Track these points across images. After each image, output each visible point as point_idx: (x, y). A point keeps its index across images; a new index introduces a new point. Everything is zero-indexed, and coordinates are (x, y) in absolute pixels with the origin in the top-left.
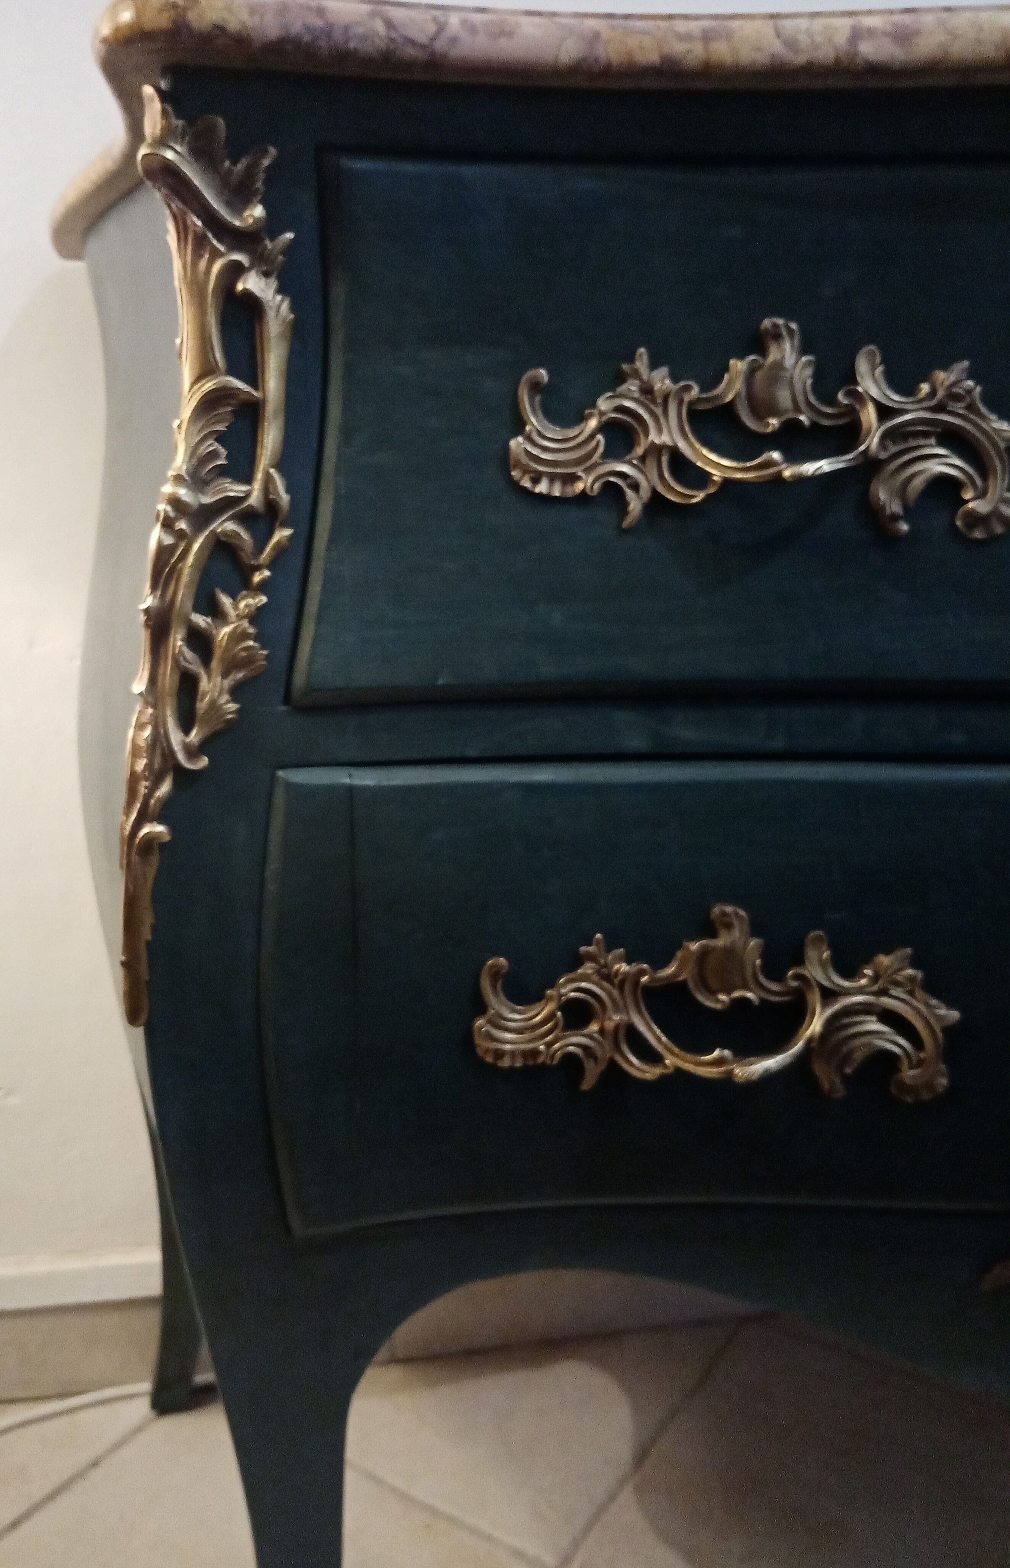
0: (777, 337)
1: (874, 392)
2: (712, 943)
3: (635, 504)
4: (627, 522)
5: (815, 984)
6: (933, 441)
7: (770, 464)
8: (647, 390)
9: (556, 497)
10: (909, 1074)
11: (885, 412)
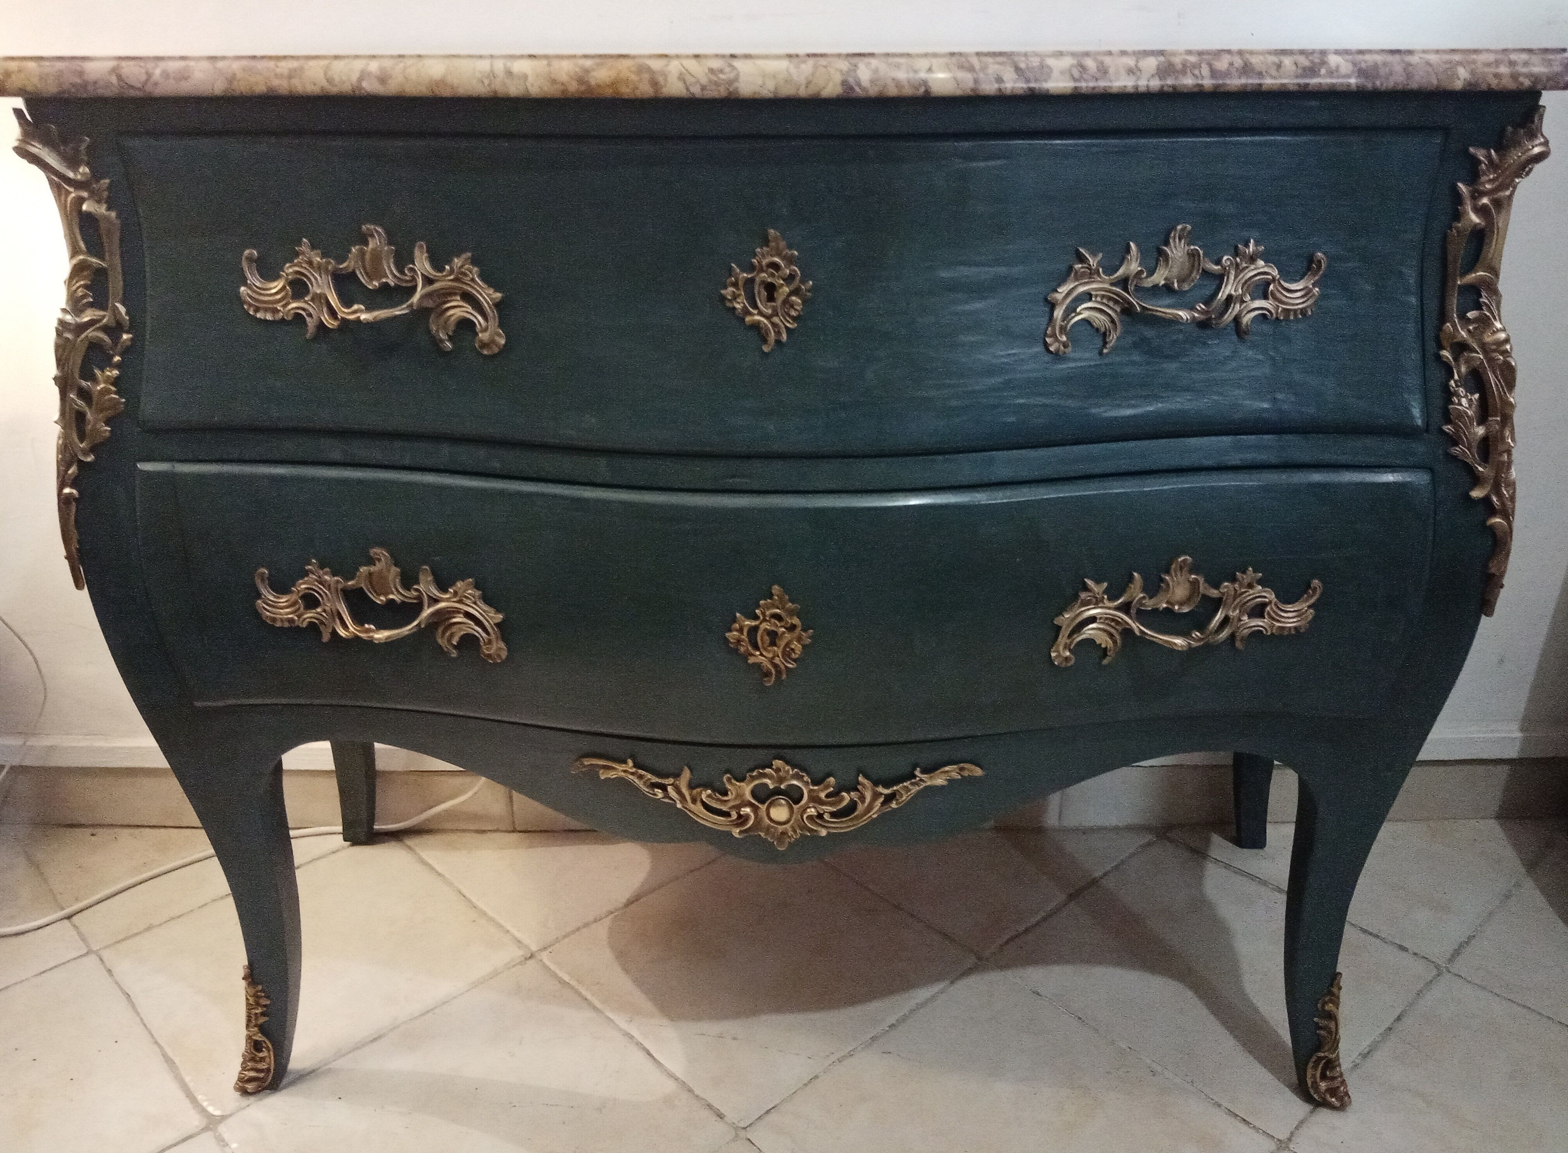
0: (372, 235)
1: (422, 270)
2: (372, 569)
3: (311, 327)
4: (308, 336)
5: (426, 595)
6: (457, 298)
7: (359, 310)
8: (310, 263)
9: (268, 321)
10: (487, 648)
11: (428, 281)
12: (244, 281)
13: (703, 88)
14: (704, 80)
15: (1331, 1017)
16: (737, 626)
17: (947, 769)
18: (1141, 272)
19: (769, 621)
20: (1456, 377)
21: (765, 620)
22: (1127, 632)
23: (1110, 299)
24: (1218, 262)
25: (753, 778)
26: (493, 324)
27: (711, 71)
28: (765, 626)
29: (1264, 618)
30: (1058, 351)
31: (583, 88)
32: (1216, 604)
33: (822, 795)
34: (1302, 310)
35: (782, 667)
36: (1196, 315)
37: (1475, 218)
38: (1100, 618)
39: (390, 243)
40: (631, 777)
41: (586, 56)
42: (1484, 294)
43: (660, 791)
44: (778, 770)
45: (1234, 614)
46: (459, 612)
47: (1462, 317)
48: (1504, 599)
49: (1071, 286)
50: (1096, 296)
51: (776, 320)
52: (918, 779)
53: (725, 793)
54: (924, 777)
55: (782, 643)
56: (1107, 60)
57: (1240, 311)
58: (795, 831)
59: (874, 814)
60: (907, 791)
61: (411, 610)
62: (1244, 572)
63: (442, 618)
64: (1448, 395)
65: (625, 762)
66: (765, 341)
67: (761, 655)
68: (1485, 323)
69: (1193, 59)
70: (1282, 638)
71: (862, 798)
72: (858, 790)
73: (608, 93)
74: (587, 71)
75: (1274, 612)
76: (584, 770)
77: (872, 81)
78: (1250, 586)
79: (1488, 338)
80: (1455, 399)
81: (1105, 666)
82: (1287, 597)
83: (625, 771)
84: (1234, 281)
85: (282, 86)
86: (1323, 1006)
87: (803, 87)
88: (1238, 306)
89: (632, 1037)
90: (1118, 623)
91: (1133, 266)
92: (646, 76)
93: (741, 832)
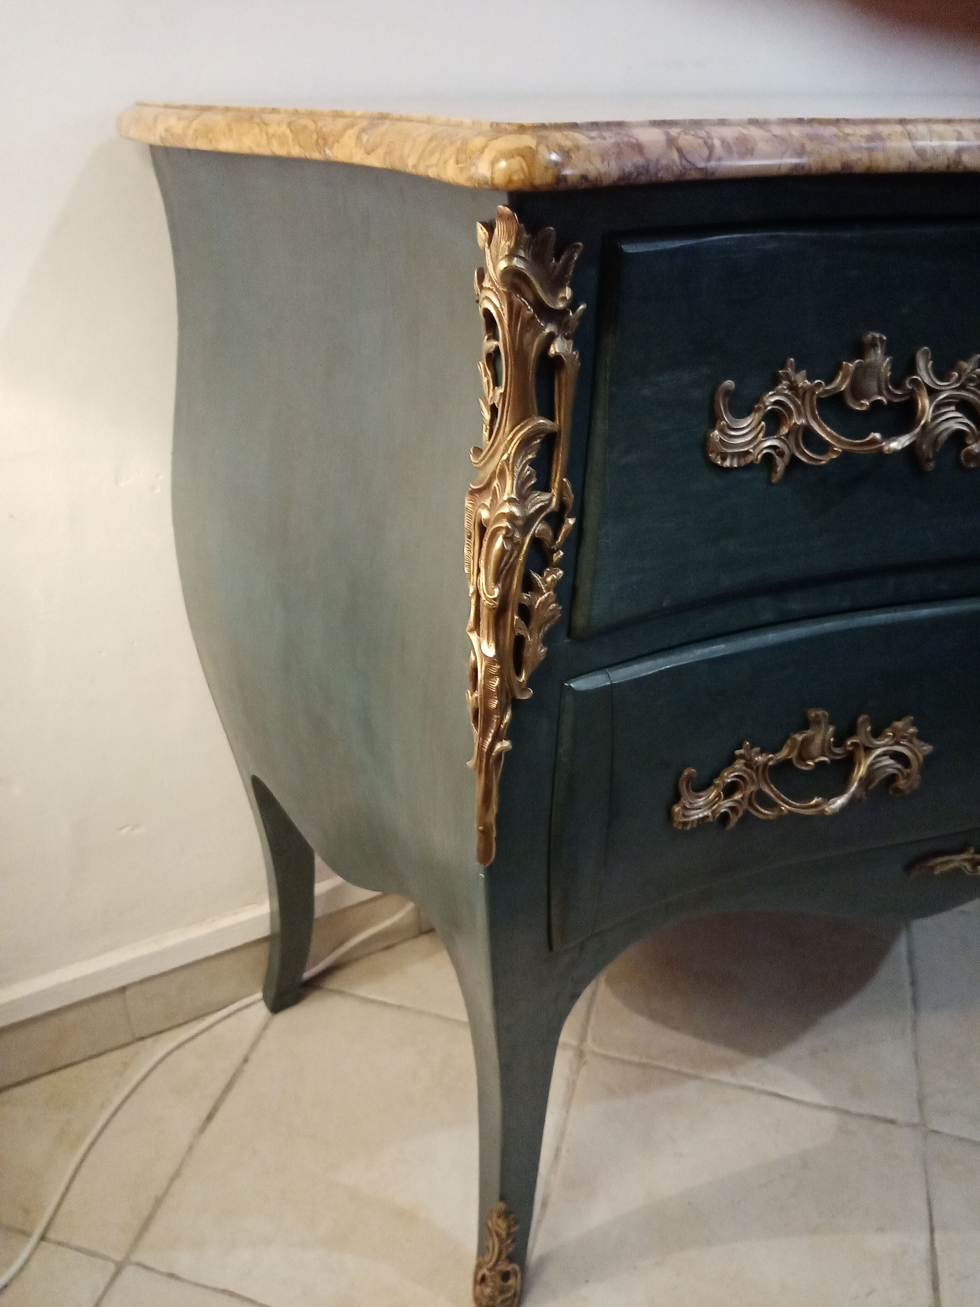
0: (873, 345)
1: (927, 380)
3: (781, 465)
4: (775, 479)
5: (862, 747)
6: (953, 408)
7: (874, 441)
8: (793, 387)
9: (736, 467)
10: (901, 783)
11: (931, 392)
12: (717, 423)
46: (886, 755)
65: (965, 851)
83: (962, 860)
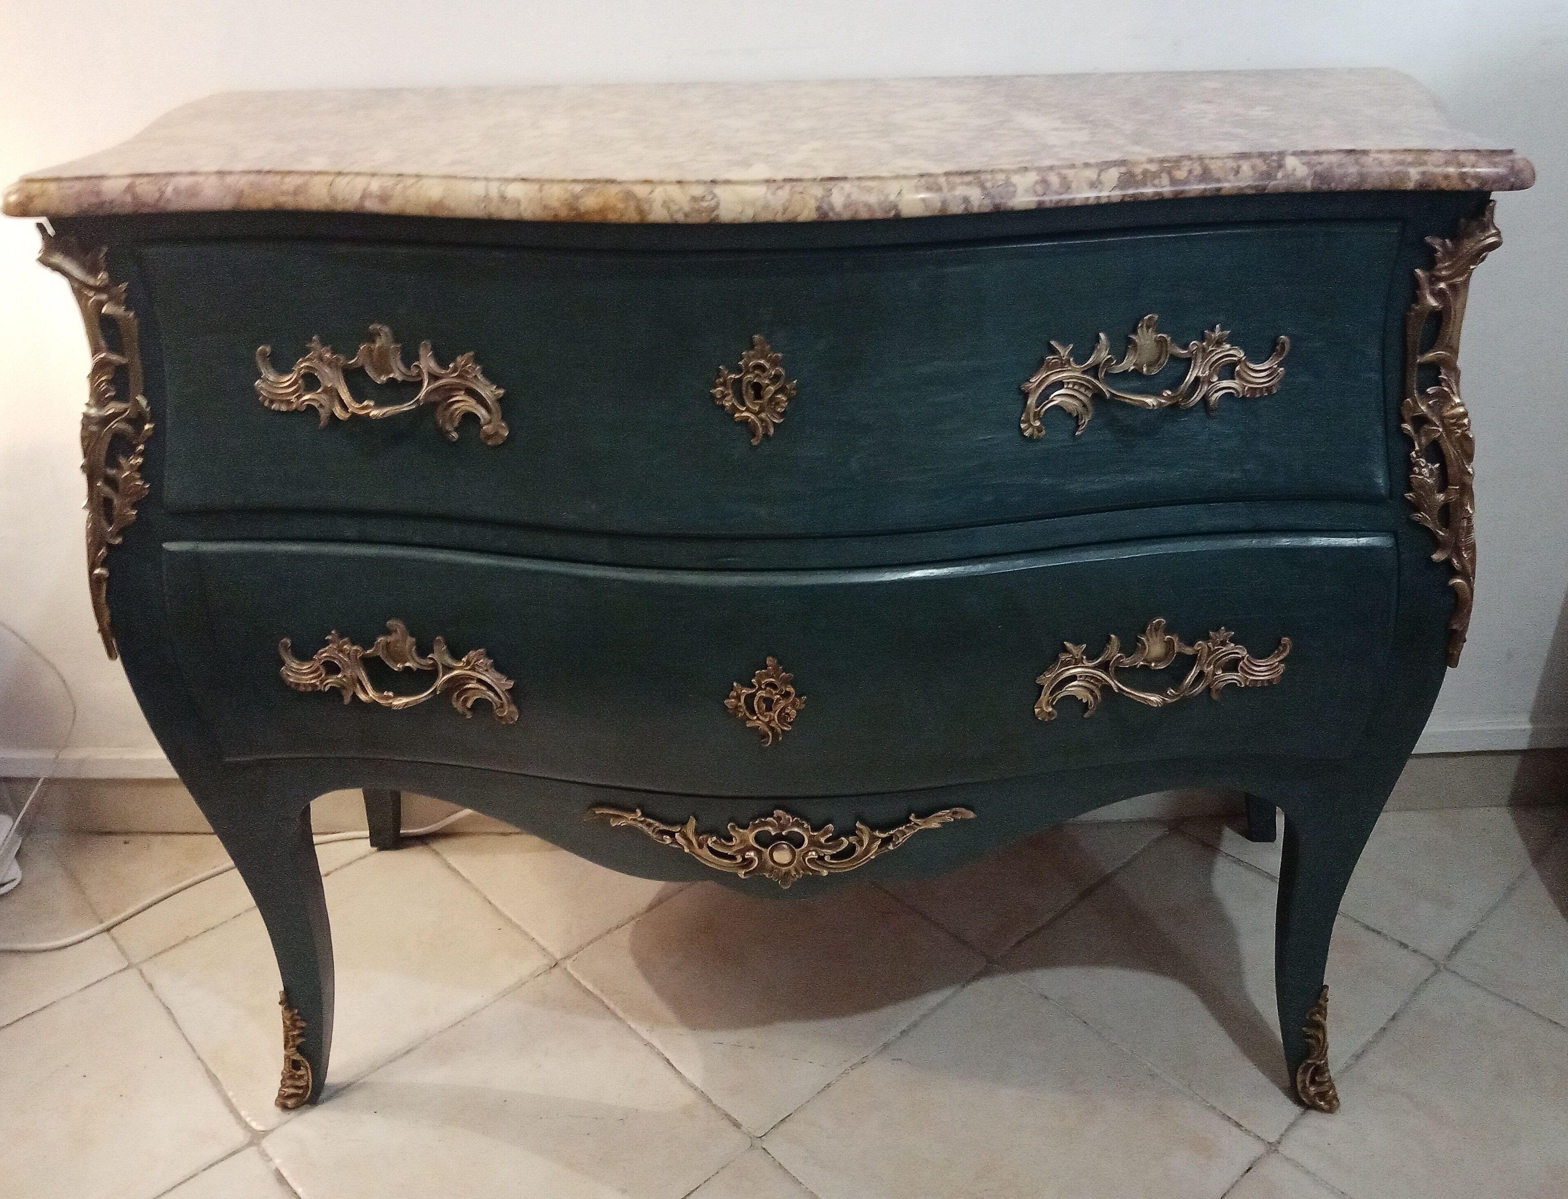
0: (379, 333)
2: (389, 638)
3: (323, 417)
4: (321, 426)
5: (440, 663)
6: (462, 393)
7: (369, 406)
8: (321, 358)
9: (282, 412)
10: (500, 711)
11: (434, 377)
12: (259, 375)
13: (686, 215)
14: (687, 209)
15: (1320, 1027)
16: (734, 693)
17: (940, 813)
18: (1110, 360)
19: (765, 689)
20: (1417, 448)
21: (760, 689)
22: (1106, 689)
23: (1082, 385)
24: (1185, 347)
25: (756, 826)
26: (498, 416)
27: (694, 199)
28: (761, 693)
29: (1238, 672)
30: (1032, 435)
31: (573, 213)
32: (1192, 660)
33: (823, 840)
34: (1267, 387)
35: (779, 730)
36: (1163, 401)
37: (1432, 302)
38: (1081, 676)
39: (396, 341)
40: (640, 825)
41: (575, 181)
42: (1443, 371)
43: (668, 837)
44: (779, 819)
45: (1209, 670)
46: (472, 679)
47: (1422, 392)
48: (1467, 652)
49: (1044, 376)
50: (1068, 383)
51: (763, 415)
52: (913, 823)
53: (730, 839)
54: (918, 821)
55: (779, 708)
56: (1070, 173)
57: (1208, 392)
58: (798, 873)
59: (872, 855)
60: (903, 835)
61: (427, 677)
62: (1217, 630)
63: (457, 684)
64: (1410, 465)
65: (634, 811)
66: (754, 435)
67: (758, 719)
68: (1444, 398)
69: (1153, 167)
70: (1255, 690)
71: (861, 842)
72: (856, 835)
73: (597, 218)
74: (576, 197)
75: (1247, 666)
76: (595, 818)
77: (846, 206)
78: (1223, 643)
79: (1448, 413)
80: (1416, 469)
81: (1088, 719)
82: (1259, 653)
83: (634, 820)
84: (1202, 362)
85: (289, 202)
86: (1310, 1017)
87: (779, 214)
88: (1205, 388)
89: (652, 1047)
90: (1097, 680)
91: (1102, 354)
92: (632, 204)
93: (745, 874)
